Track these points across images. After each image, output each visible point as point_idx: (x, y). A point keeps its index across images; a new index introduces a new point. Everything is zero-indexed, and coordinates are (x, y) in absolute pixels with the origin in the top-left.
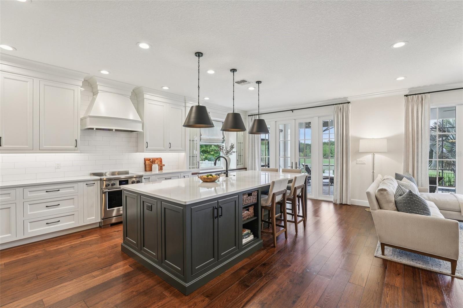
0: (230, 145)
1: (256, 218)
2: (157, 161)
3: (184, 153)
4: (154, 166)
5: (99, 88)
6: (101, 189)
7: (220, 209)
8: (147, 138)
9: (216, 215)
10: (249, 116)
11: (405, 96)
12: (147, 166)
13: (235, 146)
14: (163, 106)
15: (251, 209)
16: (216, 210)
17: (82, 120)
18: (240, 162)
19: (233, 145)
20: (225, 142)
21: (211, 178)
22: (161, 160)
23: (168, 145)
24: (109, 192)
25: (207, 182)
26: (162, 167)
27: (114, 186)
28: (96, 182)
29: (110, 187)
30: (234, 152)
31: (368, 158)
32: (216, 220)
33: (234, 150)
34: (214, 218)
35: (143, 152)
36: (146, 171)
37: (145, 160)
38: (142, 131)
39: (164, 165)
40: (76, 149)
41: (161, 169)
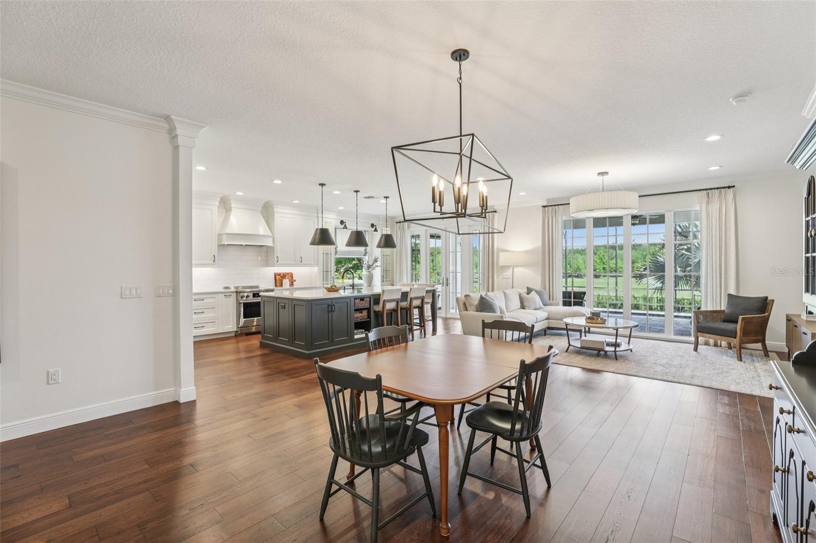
0: (373, 258)
1: (369, 320)
2: (287, 276)
3: (316, 268)
4: (284, 281)
5: (233, 205)
6: (237, 300)
7: (333, 307)
8: (278, 252)
9: (330, 310)
10: (397, 223)
11: (543, 207)
12: (277, 281)
13: (379, 260)
14: (294, 218)
15: (365, 313)
16: (330, 307)
17: (218, 235)
18: (387, 278)
19: (378, 258)
20: (367, 255)
21: (334, 288)
22: (291, 275)
23: (299, 259)
24: (244, 304)
25: (331, 291)
26: (292, 282)
27: (248, 298)
28: (232, 294)
29: (244, 299)
30: (377, 266)
31: (509, 273)
32: (330, 314)
33: (378, 263)
34: (329, 312)
35: (274, 266)
36: (276, 286)
37: (275, 275)
38: (273, 245)
39: (295, 281)
40: (214, 263)
41: (292, 284)
